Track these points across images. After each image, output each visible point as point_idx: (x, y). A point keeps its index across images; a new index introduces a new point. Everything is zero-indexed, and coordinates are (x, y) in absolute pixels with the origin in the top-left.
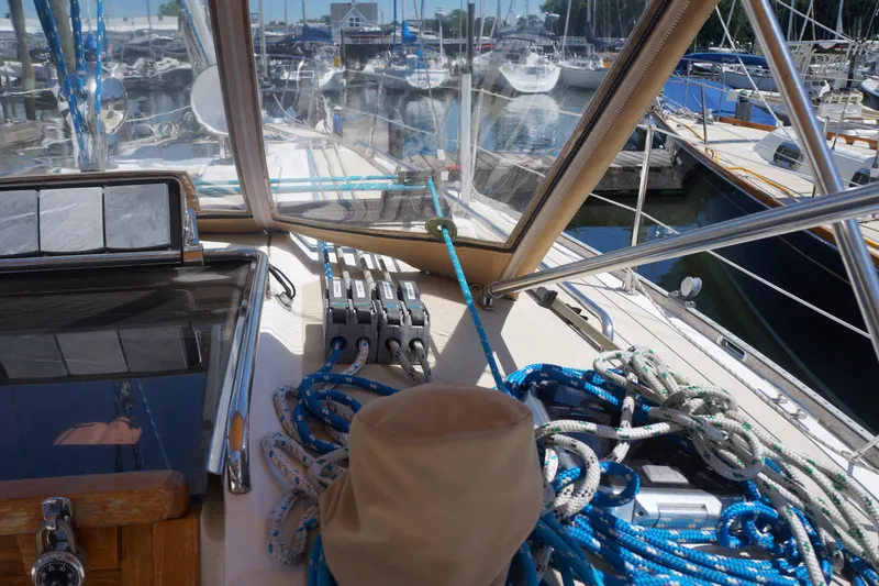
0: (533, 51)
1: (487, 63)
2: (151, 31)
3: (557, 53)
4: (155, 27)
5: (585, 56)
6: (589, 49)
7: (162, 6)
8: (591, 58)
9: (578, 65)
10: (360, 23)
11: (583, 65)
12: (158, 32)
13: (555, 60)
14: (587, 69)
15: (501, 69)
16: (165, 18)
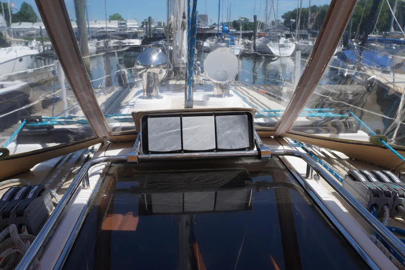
0: (283, 36)
1: (261, 42)
2: (107, 28)
3: (294, 38)
4: (108, 26)
5: (307, 39)
6: (309, 36)
7: (111, 16)
8: (311, 40)
9: (304, 43)
10: (200, 24)
11: (307, 43)
12: (110, 28)
13: (292, 41)
14: (309, 46)
15: (268, 45)
16: (112, 21)
